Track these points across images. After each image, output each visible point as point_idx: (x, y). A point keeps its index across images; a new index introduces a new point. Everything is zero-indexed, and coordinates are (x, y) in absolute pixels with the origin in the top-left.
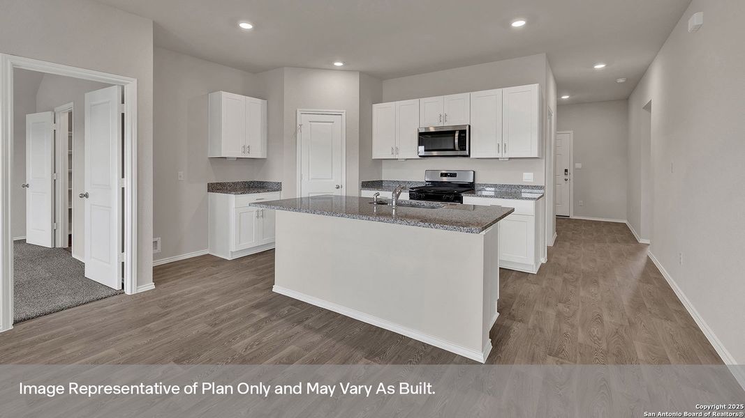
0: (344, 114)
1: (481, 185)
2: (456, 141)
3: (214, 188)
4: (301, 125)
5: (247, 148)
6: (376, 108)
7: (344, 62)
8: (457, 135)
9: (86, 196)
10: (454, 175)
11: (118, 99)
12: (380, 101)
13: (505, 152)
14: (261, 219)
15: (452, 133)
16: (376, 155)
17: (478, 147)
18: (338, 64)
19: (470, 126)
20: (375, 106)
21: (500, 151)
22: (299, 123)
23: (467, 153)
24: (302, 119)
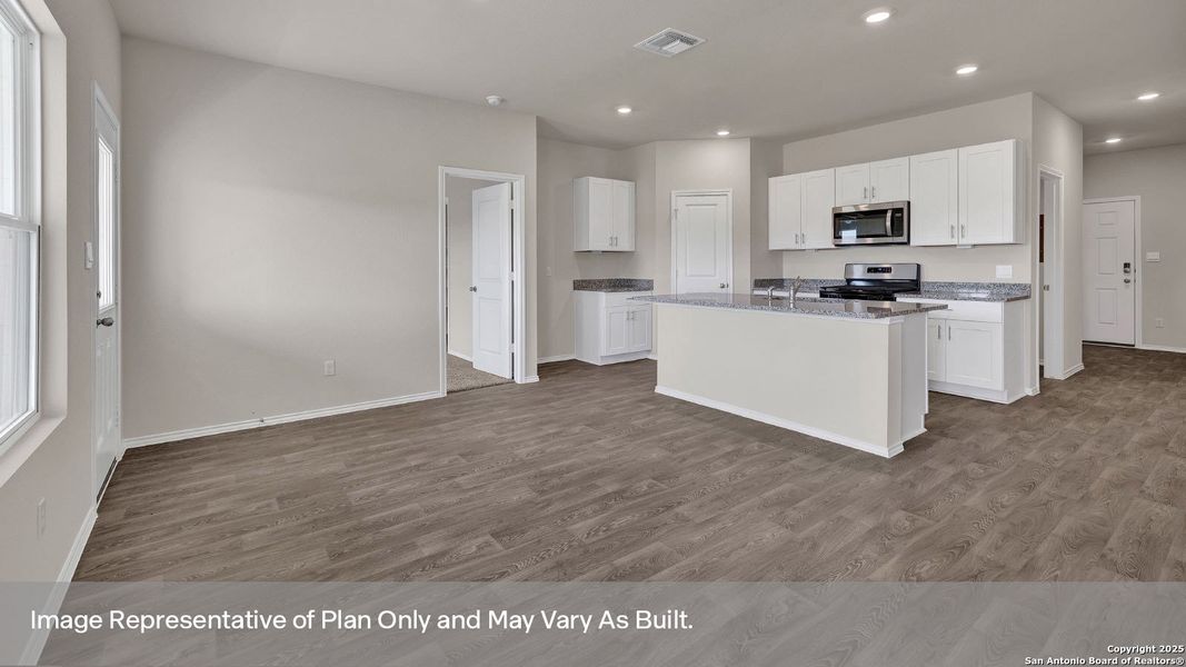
0: (730, 194)
1: (928, 283)
2: (888, 224)
3: (580, 285)
4: (676, 210)
5: (614, 240)
6: (775, 183)
7: (731, 131)
8: (889, 215)
9: (475, 289)
10: (888, 270)
11: (508, 196)
12: (778, 172)
13: (963, 236)
14: (631, 322)
15: (881, 213)
16: (774, 245)
17: (922, 231)
18: (723, 133)
19: (909, 203)
20: (772, 180)
21: (956, 235)
22: (673, 208)
23: (906, 241)
24: (679, 203)
